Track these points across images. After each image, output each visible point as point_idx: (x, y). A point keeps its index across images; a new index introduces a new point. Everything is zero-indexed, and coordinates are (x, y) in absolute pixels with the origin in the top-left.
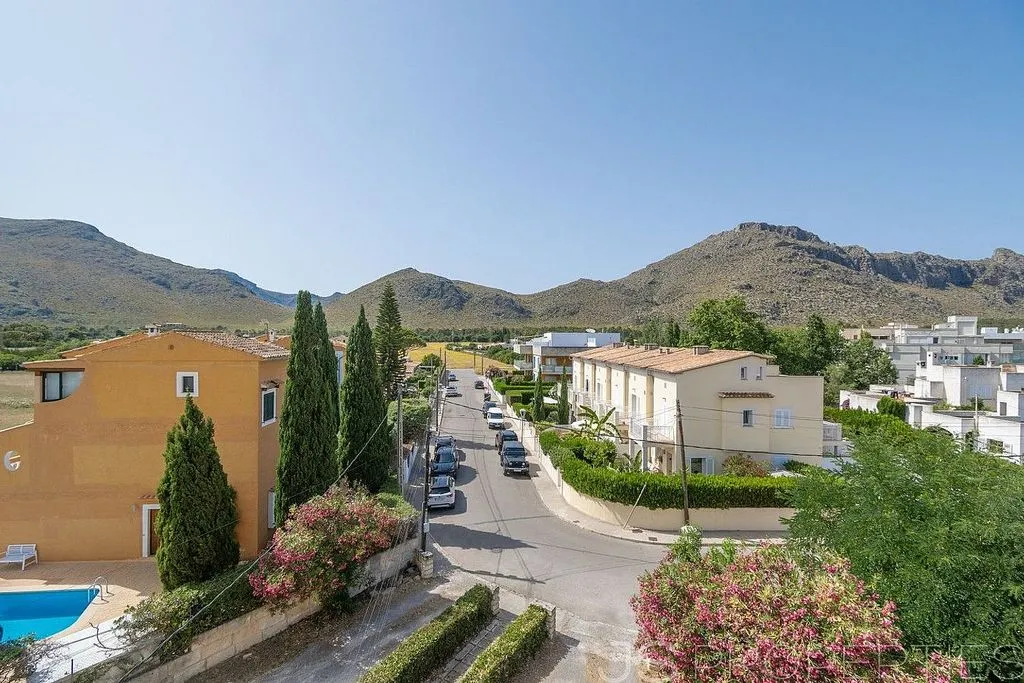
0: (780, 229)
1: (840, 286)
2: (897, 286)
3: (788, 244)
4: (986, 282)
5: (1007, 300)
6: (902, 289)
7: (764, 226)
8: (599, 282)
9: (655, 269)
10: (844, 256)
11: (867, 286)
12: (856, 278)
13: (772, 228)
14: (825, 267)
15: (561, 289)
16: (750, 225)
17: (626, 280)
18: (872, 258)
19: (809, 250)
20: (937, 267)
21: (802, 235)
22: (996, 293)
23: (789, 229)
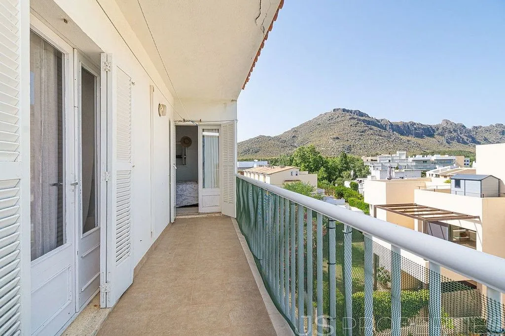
0: (351, 112)
1: (377, 137)
2: (402, 137)
3: (354, 118)
4: (439, 134)
5: (448, 143)
6: (404, 138)
7: (344, 110)
8: (269, 137)
9: (295, 130)
10: (379, 124)
11: (389, 137)
12: (384, 134)
13: (348, 111)
14: (371, 129)
15: (251, 140)
16: (338, 110)
17: (282, 136)
18: (392, 125)
19: (364, 121)
20: (419, 128)
21: (361, 114)
22: (443, 139)
23: (355, 111)
